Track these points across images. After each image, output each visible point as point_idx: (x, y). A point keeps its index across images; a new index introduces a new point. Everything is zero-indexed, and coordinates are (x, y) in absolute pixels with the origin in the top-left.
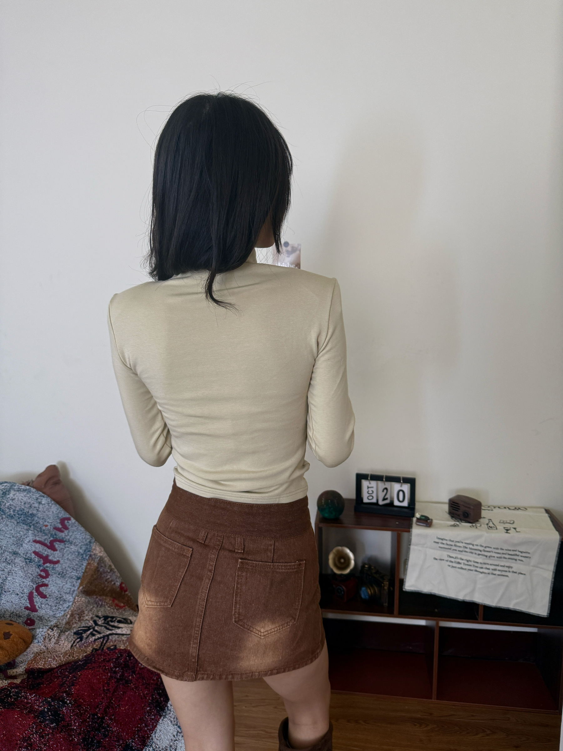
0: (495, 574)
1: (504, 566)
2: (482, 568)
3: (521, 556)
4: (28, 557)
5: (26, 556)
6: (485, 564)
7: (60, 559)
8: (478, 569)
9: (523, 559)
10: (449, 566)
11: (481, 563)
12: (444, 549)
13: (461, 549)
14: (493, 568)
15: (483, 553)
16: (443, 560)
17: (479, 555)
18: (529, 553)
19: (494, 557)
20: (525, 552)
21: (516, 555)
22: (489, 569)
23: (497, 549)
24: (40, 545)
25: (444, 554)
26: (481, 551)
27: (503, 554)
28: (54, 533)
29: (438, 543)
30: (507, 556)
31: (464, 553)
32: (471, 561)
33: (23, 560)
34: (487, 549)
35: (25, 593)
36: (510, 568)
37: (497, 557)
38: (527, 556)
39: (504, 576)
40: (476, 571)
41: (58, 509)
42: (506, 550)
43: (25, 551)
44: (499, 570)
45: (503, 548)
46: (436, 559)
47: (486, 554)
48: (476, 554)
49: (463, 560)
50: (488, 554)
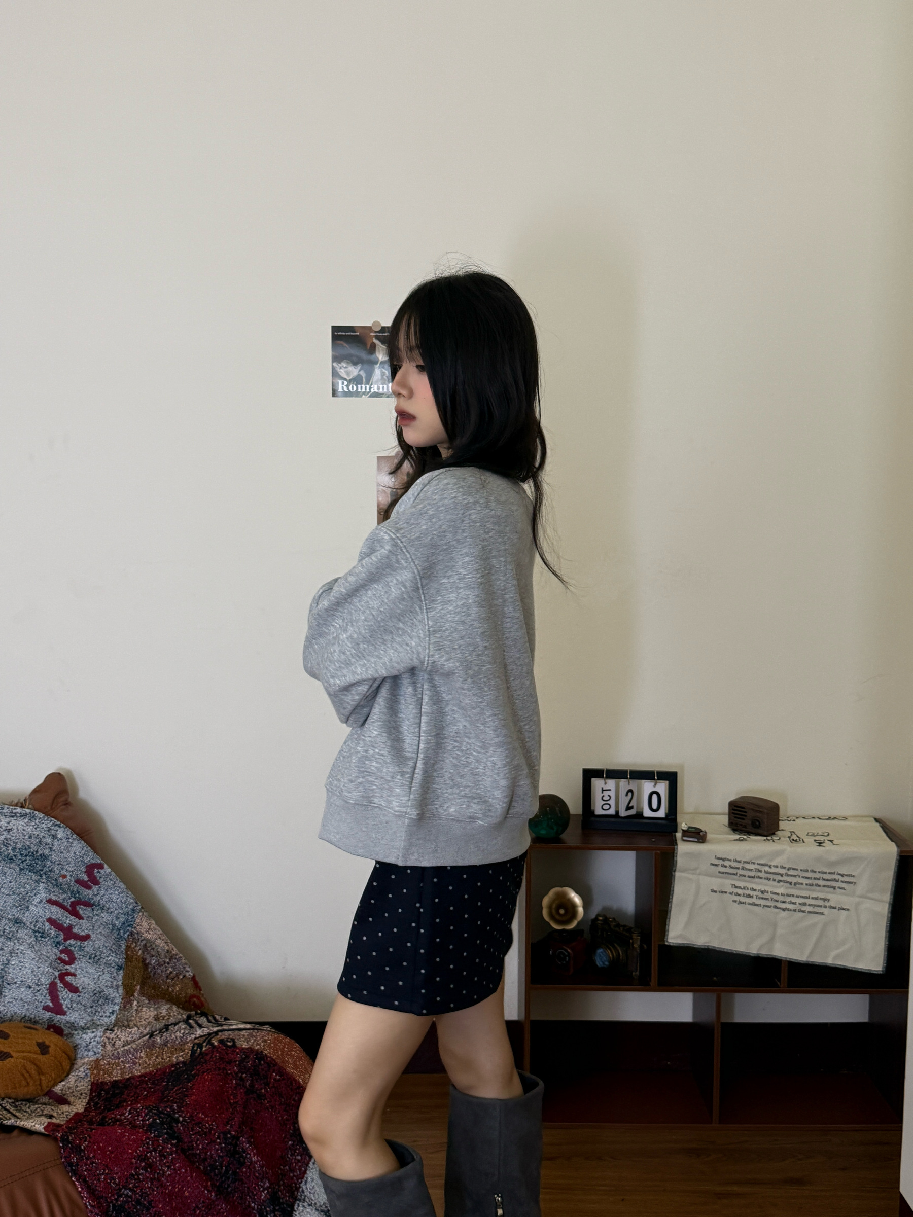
0: (804, 912)
1: (816, 898)
2: (784, 902)
3: (842, 882)
4: (39, 928)
5: (35, 926)
6: (788, 895)
7: (90, 933)
8: (779, 905)
9: (843, 885)
10: (735, 901)
11: (783, 895)
12: (727, 875)
13: (752, 874)
14: (801, 902)
15: (785, 878)
16: (726, 893)
17: (779, 881)
18: (853, 876)
19: (802, 884)
20: (847, 875)
21: (835, 880)
22: (794, 903)
23: (807, 871)
24: (58, 907)
25: (727, 883)
26: (782, 875)
27: (815, 879)
28: (75, 890)
29: (717, 865)
30: (821, 883)
31: (757, 880)
32: (767, 892)
33: (31, 932)
34: (791, 872)
35: (42, 985)
36: (826, 902)
37: (807, 885)
38: (850, 881)
39: (817, 913)
40: (776, 907)
41: (83, 849)
42: (819, 872)
43: (33, 917)
44: (810, 905)
45: (815, 870)
46: (715, 892)
47: (789, 879)
48: (774, 880)
49: (755, 890)
50: (794, 880)
